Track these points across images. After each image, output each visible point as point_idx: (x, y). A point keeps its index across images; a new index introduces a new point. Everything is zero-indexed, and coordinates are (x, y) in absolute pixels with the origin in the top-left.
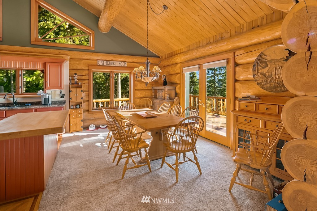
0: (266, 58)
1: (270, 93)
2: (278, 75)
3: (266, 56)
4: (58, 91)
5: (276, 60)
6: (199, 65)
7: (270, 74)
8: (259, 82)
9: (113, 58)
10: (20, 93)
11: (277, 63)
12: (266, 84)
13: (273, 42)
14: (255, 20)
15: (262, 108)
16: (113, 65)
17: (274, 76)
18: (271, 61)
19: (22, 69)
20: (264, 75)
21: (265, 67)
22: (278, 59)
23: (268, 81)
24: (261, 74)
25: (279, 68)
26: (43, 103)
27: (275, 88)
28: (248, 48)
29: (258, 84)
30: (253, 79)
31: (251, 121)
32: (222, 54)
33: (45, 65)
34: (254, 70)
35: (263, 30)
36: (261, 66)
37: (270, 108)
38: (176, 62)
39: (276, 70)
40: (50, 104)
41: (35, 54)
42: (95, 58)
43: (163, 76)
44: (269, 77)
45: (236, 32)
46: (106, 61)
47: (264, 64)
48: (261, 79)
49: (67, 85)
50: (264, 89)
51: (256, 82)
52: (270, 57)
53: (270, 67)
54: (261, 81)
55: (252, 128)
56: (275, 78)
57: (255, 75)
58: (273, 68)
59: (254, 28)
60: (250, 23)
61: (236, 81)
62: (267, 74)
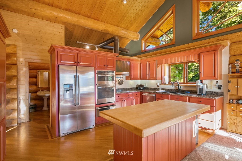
4: (214, 81)
10: (186, 82)
19: (186, 62)
26: (198, 92)
33: (199, 55)
40: (204, 95)
41: (193, 47)
49: (226, 75)
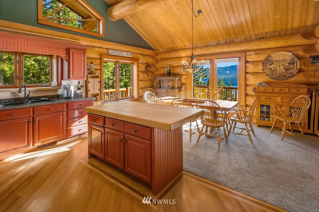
0: (272, 59)
1: (275, 81)
2: (281, 69)
3: (272, 58)
5: (280, 60)
6: (210, 60)
7: (275, 69)
8: (267, 74)
9: (122, 48)
11: (280, 62)
12: (272, 75)
13: (276, 49)
14: (261, 33)
15: (277, 90)
16: (121, 55)
17: (278, 70)
18: (276, 61)
20: (271, 70)
21: (271, 65)
22: (281, 60)
23: (274, 74)
24: (269, 69)
25: (282, 66)
27: (279, 78)
28: (257, 51)
29: (267, 75)
30: (263, 72)
31: (270, 99)
32: (233, 53)
33: (68, 51)
34: (263, 66)
35: (270, 41)
36: (268, 64)
37: (283, 89)
38: (181, 56)
39: (279, 67)
42: (106, 46)
43: (167, 68)
44: (274, 71)
45: (245, 39)
46: (115, 51)
47: (270, 63)
48: (269, 72)
50: (271, 78)
51: (265, 74)
52: (275, 58)
53: (275, 65)
54: (269, 73)
55: (272, 103)
56: (279, 72)
57: (264, 69)
58: (277, 65)
59: (260, 38)
60: (257, 35)
61: (246, 73)
62: (273, 69)
